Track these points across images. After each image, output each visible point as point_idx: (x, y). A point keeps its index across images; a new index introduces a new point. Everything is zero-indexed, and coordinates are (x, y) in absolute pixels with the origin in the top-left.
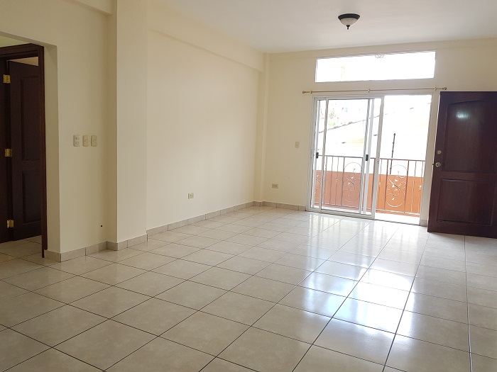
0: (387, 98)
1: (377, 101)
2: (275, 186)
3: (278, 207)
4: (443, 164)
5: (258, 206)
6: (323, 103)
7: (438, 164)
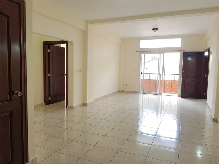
0: (165, 53)
1: (162, 55)
2: (126, 85)
3: (128, 92)
4: (185, 76)
5: (120, 92)
6: (143, 55)
7: (184, 75)
